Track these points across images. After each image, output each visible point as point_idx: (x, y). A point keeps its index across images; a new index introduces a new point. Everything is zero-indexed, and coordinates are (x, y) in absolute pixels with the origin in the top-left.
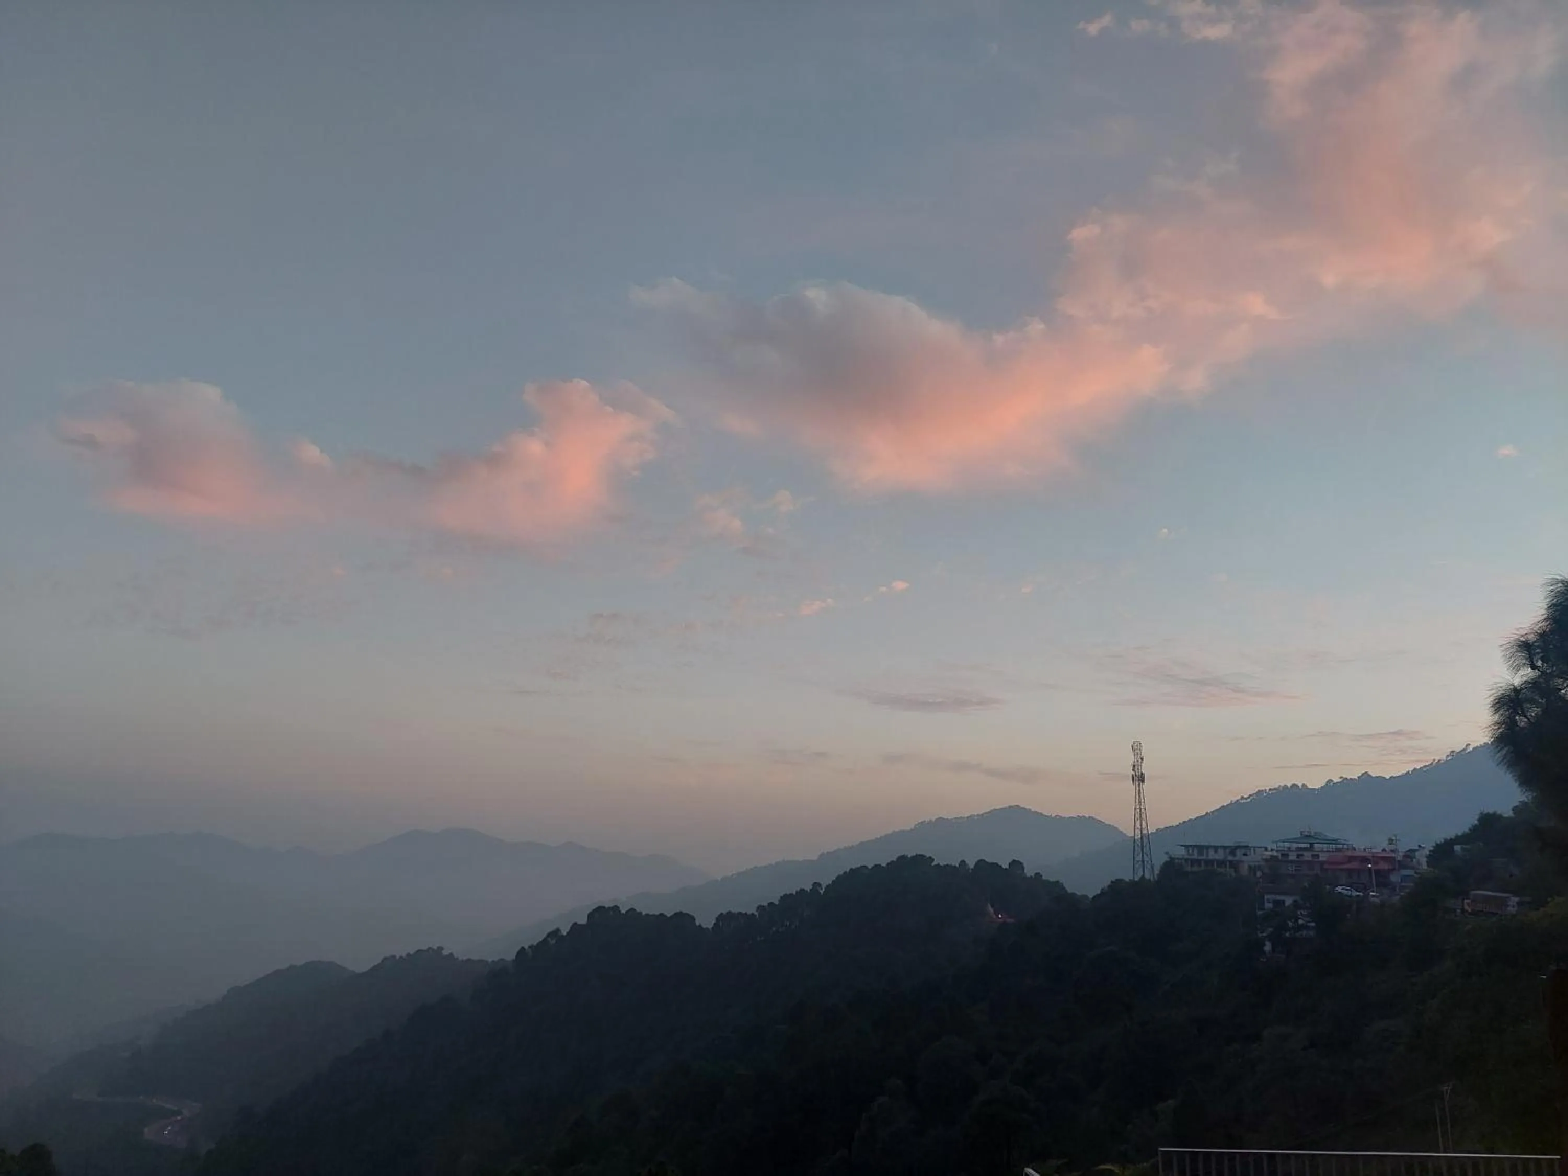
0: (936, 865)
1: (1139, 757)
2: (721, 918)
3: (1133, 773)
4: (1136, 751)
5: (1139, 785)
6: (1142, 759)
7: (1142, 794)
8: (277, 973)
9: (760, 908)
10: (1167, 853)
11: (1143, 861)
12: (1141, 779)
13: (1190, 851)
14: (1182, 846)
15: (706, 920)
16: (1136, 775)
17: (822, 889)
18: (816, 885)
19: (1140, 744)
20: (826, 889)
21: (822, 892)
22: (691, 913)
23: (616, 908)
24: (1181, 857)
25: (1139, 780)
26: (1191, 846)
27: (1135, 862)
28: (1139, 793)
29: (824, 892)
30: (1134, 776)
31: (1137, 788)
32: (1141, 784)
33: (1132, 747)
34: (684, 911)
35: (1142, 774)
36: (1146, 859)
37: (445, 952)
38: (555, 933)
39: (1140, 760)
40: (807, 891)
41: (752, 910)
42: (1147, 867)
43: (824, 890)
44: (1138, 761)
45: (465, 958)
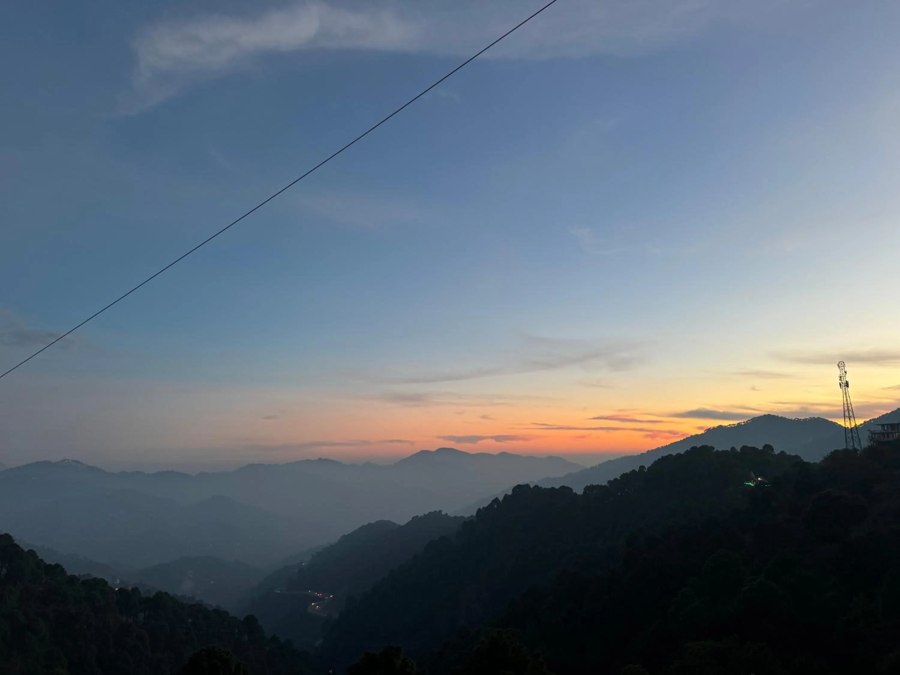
0: (715, 452)
1: (844, 371)
2: (587, 488)
3: (840, 381)
4: (841, 367)
5: (845, 389)
6: (846, 372)
7: (848, 394)
8: (363, 527)
9: (609, 482)
10: (868, 430)
11: (852, 437)
12: (847, 385)
13: (886, 428)
14: (879, 425)
15: (579, 490)
16: (842, 383)
17: (645, 469)
18: (642, 467)
19: (844, 363)
20: (648, 469)
21: (646, 471)
22: (570, 486)
23: (527, 486)
24: (879, 432)
25: (845, 386)
26: (886, 424)
27: (847, 438)
28: (846, 394)
29: (647, 471)
30: (841, 383)
31: (844, 391)
32: (846, 388)
33: (838, 365)
34: (566, 485)
35: (846, 381)
36: (854, 435)
37: (443, 513)
38: (496, 500)
39: (844, 373)
40: (636, 471)
41: (605, 483)
42: (855, 440)
43: (647, 470)
44: (843, 374)
45: (453, 516)
